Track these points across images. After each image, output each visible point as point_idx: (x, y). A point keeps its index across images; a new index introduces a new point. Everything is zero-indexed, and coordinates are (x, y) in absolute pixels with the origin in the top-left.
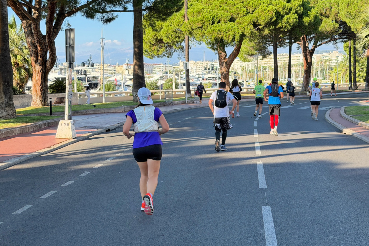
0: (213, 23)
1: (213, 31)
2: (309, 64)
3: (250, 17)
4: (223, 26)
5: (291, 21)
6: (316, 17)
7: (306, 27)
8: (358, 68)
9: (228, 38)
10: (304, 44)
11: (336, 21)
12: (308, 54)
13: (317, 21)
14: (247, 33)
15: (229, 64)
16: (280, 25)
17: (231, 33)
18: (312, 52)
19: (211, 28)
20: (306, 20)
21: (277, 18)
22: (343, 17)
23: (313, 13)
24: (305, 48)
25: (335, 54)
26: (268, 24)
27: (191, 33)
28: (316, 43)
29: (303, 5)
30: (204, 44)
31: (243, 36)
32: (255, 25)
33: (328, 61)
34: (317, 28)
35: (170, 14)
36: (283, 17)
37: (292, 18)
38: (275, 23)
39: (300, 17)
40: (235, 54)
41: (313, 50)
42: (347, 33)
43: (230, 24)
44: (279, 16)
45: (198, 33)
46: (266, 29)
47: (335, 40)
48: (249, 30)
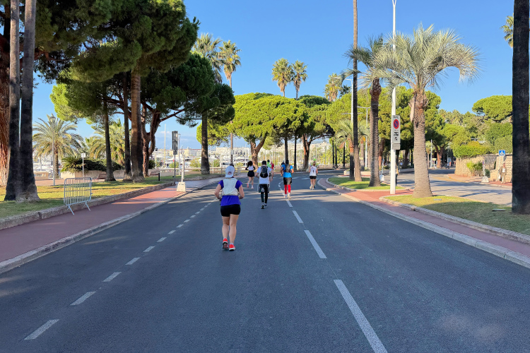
0: (248, 125)
1: (248, 130)
2: (308, 152)
3: (271, 122)
4: (254, 127)
5: (296, 125)
6: (312, 123)
7: (305, 129)
8: (338, 155)
9: (257, 134)
10: (304, 138)
11: (324, 125)
12: (307, 145)
13: (312, 125)
14: (270, 132)
15: (257, 151)
16: (290, 127)
17: (260, 132)
18: (309, 144)
19: (247, 128)
20: (306, 124)
21: (288, 122)
22: (328, 122)
23: (310, 120)
24: (305, 141)
25: (324, 144)
26: (282, 127)
27: (234, 131)
28: (311, 138)
29: (304, 115)
30: (242, 139)
31: (267, 134)
32: (275, 127)
33: (320, 149)
34: (312, 130)
35: (226, 122)
36: (292, 122)
37: (297, 123)
38: (287, 126)
39: (302, 122)
40: (261, 145)
41: (310, 142)
42: (330, 132)
43: (259, 126)
44: (289, 122)
45: (239, 131)
46: (281, 130)
47: (324, 136)
48: (271, 130)
